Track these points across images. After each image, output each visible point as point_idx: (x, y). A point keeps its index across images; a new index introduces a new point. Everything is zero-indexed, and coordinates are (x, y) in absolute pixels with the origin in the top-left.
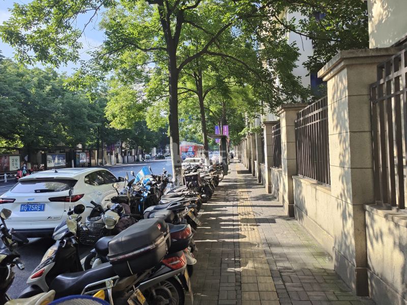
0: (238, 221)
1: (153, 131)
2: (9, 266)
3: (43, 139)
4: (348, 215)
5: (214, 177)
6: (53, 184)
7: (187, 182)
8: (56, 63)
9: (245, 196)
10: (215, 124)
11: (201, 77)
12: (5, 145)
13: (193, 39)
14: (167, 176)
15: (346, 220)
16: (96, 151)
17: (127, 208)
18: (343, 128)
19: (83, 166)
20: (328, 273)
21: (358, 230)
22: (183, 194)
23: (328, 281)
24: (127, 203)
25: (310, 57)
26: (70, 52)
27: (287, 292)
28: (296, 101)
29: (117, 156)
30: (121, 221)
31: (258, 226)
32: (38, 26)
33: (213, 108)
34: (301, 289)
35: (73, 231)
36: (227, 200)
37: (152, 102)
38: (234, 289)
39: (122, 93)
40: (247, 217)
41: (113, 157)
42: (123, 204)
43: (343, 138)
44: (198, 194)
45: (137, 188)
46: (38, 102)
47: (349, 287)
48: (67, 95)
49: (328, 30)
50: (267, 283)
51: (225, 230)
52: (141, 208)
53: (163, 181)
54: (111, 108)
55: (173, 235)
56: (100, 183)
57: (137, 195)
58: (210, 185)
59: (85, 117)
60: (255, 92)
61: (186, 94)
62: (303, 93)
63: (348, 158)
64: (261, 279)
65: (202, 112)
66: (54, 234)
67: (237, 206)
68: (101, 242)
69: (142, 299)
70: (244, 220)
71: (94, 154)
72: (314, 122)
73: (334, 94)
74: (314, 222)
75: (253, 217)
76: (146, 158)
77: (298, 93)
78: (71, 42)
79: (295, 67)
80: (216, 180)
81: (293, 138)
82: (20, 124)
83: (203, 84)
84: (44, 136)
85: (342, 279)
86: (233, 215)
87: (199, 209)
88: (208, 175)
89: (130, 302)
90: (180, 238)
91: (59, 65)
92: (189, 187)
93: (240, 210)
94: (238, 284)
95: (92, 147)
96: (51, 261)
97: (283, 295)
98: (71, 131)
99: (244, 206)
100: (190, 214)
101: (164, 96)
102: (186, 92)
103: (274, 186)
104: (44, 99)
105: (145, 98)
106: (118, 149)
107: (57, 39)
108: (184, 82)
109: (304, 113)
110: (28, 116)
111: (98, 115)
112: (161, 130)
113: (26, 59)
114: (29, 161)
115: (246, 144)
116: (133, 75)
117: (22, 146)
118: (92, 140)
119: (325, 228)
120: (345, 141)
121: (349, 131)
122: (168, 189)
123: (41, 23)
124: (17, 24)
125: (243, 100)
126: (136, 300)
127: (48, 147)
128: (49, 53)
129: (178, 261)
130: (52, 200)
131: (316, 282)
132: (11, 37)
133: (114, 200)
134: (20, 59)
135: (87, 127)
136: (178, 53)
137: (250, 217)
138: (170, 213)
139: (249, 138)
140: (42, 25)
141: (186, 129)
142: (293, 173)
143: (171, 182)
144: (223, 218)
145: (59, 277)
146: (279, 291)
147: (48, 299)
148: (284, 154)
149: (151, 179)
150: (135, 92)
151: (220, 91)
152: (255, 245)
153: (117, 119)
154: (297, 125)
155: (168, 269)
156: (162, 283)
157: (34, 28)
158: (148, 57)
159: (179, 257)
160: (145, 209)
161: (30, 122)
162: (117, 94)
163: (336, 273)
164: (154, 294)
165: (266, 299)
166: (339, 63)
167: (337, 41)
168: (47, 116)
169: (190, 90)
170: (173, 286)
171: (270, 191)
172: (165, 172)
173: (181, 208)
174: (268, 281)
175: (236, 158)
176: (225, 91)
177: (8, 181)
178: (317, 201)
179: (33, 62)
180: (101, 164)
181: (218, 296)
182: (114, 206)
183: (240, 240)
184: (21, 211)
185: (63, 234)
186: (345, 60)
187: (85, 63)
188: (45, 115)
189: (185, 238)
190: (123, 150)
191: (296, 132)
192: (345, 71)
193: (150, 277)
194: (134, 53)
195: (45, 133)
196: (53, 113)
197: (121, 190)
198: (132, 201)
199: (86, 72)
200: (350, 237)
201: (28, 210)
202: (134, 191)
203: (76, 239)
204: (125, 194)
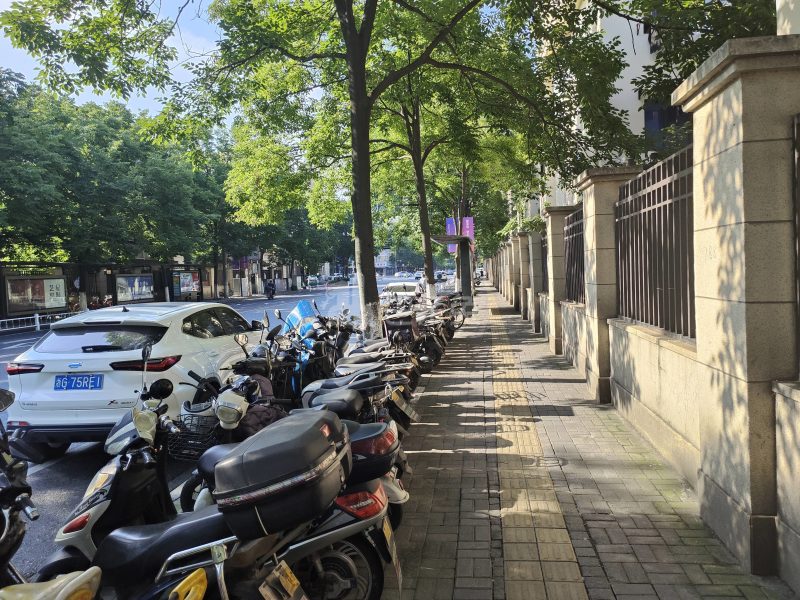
0: (493, 411)
1: (323, 230)
2: (6, 512)
3: (108, 246)
4: (735, 399)
5: (445, 320)
6: (122, 335)
7: (390, 332)
8: (122, 88)
9: (508, 359)
10: (447, 216)
11: (418, 116)
12: (34, 257)
13: (400, 36)
14: (349, 320)
15: (731, 409)
16: (213, 270)
17: (265, 386)
18: (729, 210)
19: (188, 298)
20: (687, 525)
21: (759, 436)
22: (381, 356)
23: (687, 541)
24: (266, 374)
25: (647, 68)
26: (151, 66)
27: (601, 564)
28: (618, 161)
29: (253, 280)
30: (253, 413)
31: (535, 421)
32: (85, 13)
33: (442, 183)
34: (631, 559)
35: (148, 434)
36: (472, 369)
37: (318, 170)
38: (487, 554)
39: (258, 152)
40: (513, 402)
41: (246, 282)
42: (259, 377)
43: (728, 234)
44: (413, 356)
45: (286, 344)
46: (95, 173)
47: (734, 554)
48: (153, 157)
49: (687, 8)
50: (558, 545)
51: (467, 429)
52: (297, 383)
53: (341, 329)
54: (237, 183)
55: (357, 448)
56: (217, 333)
57: (286, 359)
58: (438, 336)
59: (189, 202)
60: (530, 146)
61: (386, 153)
62: (632, 146)
63: (739, 274)
64: (544, 535)
65: (421, 189)
66: (108, 441)
67: (493, 380)
68: (209, 455)
69: (292, 583)
70: (506, 410)
71: (209, 274)
72: (657, 206)
73: (710, 134)
74: (654, 415)
75: (525, 403)
76: (311, 284)
77: (621, 146)
78: (154, 47)
79: (615, 91)
80: (449, 328)
81: (610, 241)
82: (63, 215)
83: (423, 133)
84: (109, 240)
85: (718, 539)
86: (485, 399)
87: (413, 386)
88: (434, 318)
89: (265, 591)
90: (373, 452)
91: (130, 92)
92: (395, 342)
93: (498, 388)
94: (496, 544)
95: (204, 262)
96: (102, 497)
97: (593, 570)
98: (162, 230)
99: (506, 380)
100: (395, 398)
101: (343, 157)
102: (387, 149)
103: (567, 336)
104: (108, 167)
105: (304, 160)
106: (254, 266)
107: (122, 39)
108: (384, 127)
109: (636, 188)
110: (77, 200)
111: (213, 199)
112: (337, 227)
113: (63, 81)
114: (82, 289)
115: (510, 254)
116: (279, 114)
117: (66, 259)
118: (203, 247)
119: (680, 428)
120: (733, 239)
121: (743, 220)
122: (351, 346)
123: (90, 7)
124: (41, 8)
125: (503, 165)
126: (278, 588)
127: (119, 262)
128: (106, 67)
129: (369, 501)
130: (118, 366)
131: (661, 541)
132: (31, 35)
133: (239, 368)
134: (51, 81)
135: (193, 221)
136: (369, 65)
137: (519, 404)
138: (353, 397)
139: (516, 242)
140: (91, 11)
141: (388, 224)
142: (611, 311)
143: (359, 332)
144: (465, 404)
145: (117, 533)
146: (583, 561)
147: (87, 586)
148: (591, 272)
149: (317, 326)
150: (285, 149)
151: (457, 145)
152: (532, 461)
153: (249, 205)
154: (618, 211)
155: (347, 518)
156: (337, 545)
157: (75, 16)
158: (310, 77)
159: (371, 493)
160: (304, 386)
161: (82, 213)
162: (248, 153)
163: (705, 525)
164: (320, 567)
165: (556, 578)
166: (723, 68)
167: (706, 31)
168: (115, 201)
169: (394, 145)
170: (358, 552)
171: (558, 351)
172: (345, 312)
173: (377, 386)
174: (560, 540)
175: (486, 284)
176: (467, 145)
177: (41, 328)
178: (662, 371)
179: (76, 87)
180: (223, 294)
181: (455, 569)
182: (238, 379)
183: (499, 451)
184: (56, 388)
185: (127, 442)
186: (737, 61)
187: (181, 87)
188: (110, 198)
189: (382, 451)
190: (265, 268)
191: (617, 226)
192: (738, 84)
193: (308, 533)
194: (280, 67)
195: (111, 234)
196: (125, 194)
197: (253, 347)
198: (276, 371)
199: (183, 106)
200: (741, 446)
201: (69, 387)
202: (280, 350)
203: (152, 454)
204: (260, 356)
